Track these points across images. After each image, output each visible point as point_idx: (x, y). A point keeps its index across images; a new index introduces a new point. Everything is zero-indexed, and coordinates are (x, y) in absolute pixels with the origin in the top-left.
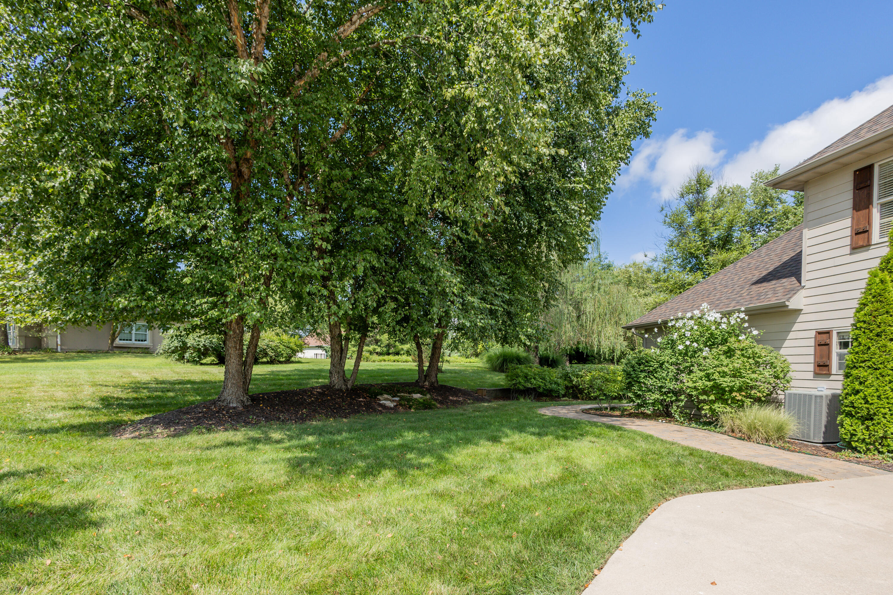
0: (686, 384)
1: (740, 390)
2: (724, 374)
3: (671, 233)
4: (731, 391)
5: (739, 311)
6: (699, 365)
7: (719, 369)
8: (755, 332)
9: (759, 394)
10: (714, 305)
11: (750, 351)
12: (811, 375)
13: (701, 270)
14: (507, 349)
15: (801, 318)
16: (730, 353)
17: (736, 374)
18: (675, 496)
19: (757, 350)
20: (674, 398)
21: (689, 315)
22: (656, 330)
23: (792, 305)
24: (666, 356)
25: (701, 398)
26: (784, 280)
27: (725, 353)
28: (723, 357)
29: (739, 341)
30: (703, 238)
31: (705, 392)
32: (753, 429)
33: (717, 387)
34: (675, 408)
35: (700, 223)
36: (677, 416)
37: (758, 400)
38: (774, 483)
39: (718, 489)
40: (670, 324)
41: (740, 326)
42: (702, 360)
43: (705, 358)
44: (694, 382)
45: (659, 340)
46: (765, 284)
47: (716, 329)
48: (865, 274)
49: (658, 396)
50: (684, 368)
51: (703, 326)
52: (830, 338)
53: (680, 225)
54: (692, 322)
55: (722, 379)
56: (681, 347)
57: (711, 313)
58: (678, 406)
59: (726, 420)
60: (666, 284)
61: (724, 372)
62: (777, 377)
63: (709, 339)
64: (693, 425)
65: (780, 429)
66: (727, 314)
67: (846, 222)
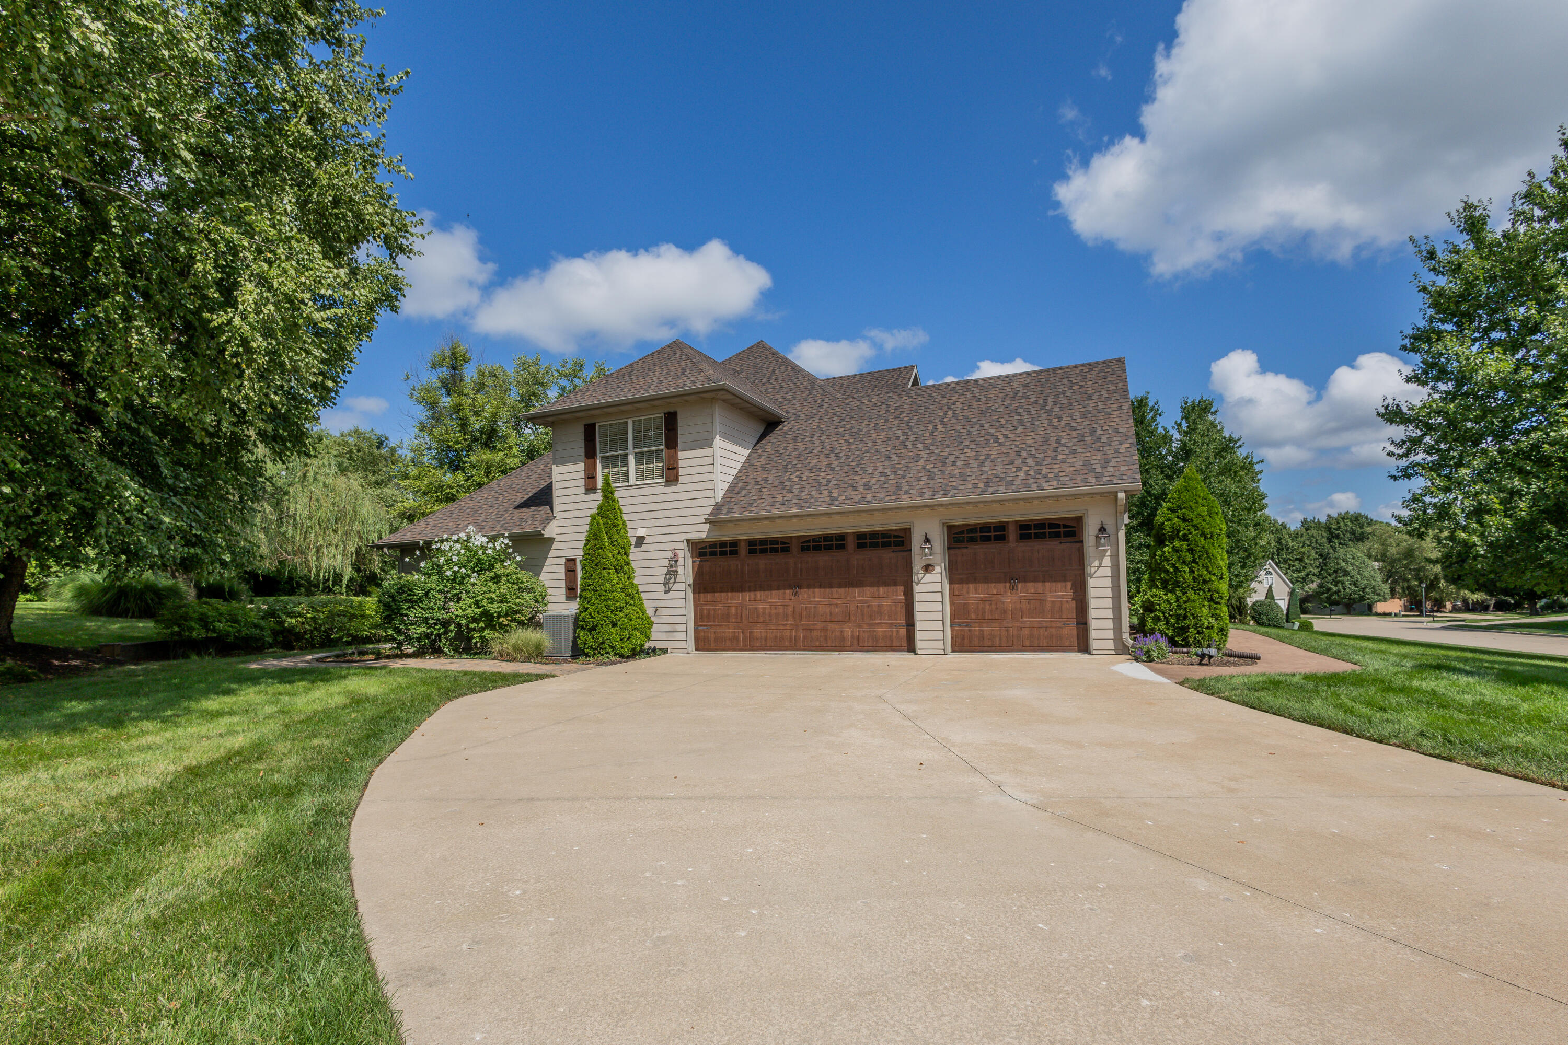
0: (456, 613)
1: (506, 615)
2: (492, 600)
3: (422, 413)
4: (499, 617)
5: (504, 537)
6: (468, 592)
7: (487, 596)
8: (518, 558)
9: (522, 618)
10: (480, 528)
11: (514, 577)
12: (563, 598)
13: (463, 469)
15: (555, 546)
16: (496, 579)
17: (502, 600)
18: (456, 697)
19: (520, 576)
20: (442, 630)
21: (455, 537)
22: (418, 553)
23: (547, 533)
24: (433, 582)
25: (471, 626)
26: (541, 508)
27: (492, 579)
28: (490, 583)
29: (504, 567)
30: (463, 429)
31: (475, 620)
32: (517, 649)
33: (486, 613)
34: (444, 641)
35: (458, 408)
36: (446, 650)
37: (521, 624)
38: (528, 681)
39: (489, 689)
40: (434, 547)
41: (505, 551)
42: (470, 587)
43: (473, 585)
44: (464, 610)
45: (422, 564)
46: (525, 510)
47: (483, 554)
48: (588, 520)
49: (424, 629)
50: (453, 596)
51: (470, 550)
52: (575, 565)
53: (433, 405)
54: (458, 546)
55: (490, 605)
56: (449, 573)
57: (478, 537)
58: (447, 639)
59: (496, 647)
60: (418, 483)
61: (492, 599)
62: (537, 601)
63: (476, 565)
64: (465, 656)
65: (538, 647)
66: (493, 539)
67: (581, 466)
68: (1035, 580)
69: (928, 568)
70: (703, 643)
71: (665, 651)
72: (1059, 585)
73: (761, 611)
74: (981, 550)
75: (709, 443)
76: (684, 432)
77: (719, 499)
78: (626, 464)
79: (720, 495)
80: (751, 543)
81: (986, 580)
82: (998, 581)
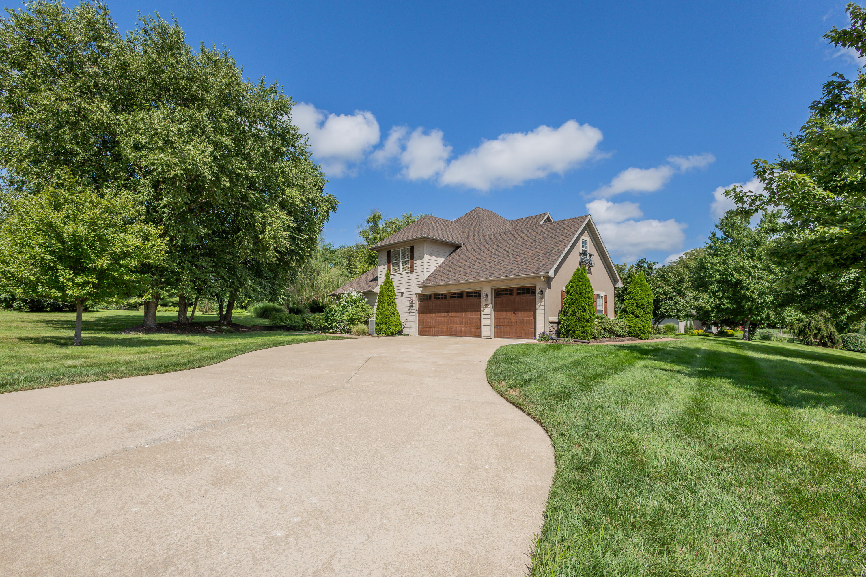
0: (343, 318)
1: (357, 319)
4: (355, 320)
5: (361, 292)
6: (348, 311)
7: (353, 313)
8: (366, 300)
9: (362, 321)
11: (362, 306)
14: (271, 304)
16: (357, 307)
17: (357, 314)
19: (364, 306)
21: (347, 292)
22: (336, 297)
23: (375, 291)
24: (338, 308)
25: (347, 323)
27: (355, 307)
29: (360, 303)
31: (347, 321)
33: (351, 319)
40: (341, 296)
41: (361, 297)
42: (349, 309)
44: (345, 317)
45: (337, 301)
47: (354, 298)
49: (336, 324)
50: (343, 312)
51: (350, 297)
54: (347, 295)
55: (353, 316)
56: (342, 305)
57: (353, 293)
59: (353, 330)
62: (368, 315)
63: (351, 302)
66: (358, 293)
67: (386, 266)
68: (521, 311)
69: (486, 305)
70: (421, 333)
71: (408, 335)
72: (529, 312)
73: (437, 321)
74: (505, 298)
75: (422, 258)
76: (416, 254)
77: (425, 278)
78: (399, 266)
79: (426, 277)
80: (435, 295)
81: (506, 310)
82: (510, 311)
